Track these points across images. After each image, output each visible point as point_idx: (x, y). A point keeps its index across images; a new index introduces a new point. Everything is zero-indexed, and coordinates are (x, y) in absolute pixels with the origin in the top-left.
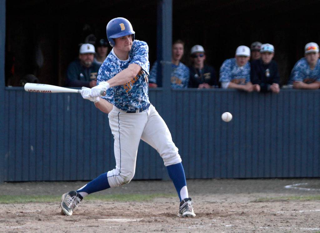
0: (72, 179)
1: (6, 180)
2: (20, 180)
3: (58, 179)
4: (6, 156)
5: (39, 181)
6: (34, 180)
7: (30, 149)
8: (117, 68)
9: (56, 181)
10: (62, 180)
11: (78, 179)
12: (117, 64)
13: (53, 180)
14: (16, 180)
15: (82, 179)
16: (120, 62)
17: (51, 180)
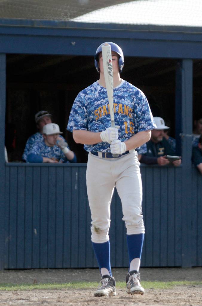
0: (79, 267)
1: (6, 267)
2: (22, 267)
3: (65, 266)
4: (7, 240)
5: (43, 268)
6: (38, 267)
7: (33, 232)
8: (95, 92)
9: (63, 268)
10: (69, 267)
11: (87, 267)
12: (96, 89)
13: (59, 267)
14: (18, 267)
15: (91, 266)
16: (101, 87)
17: (57, 267)
